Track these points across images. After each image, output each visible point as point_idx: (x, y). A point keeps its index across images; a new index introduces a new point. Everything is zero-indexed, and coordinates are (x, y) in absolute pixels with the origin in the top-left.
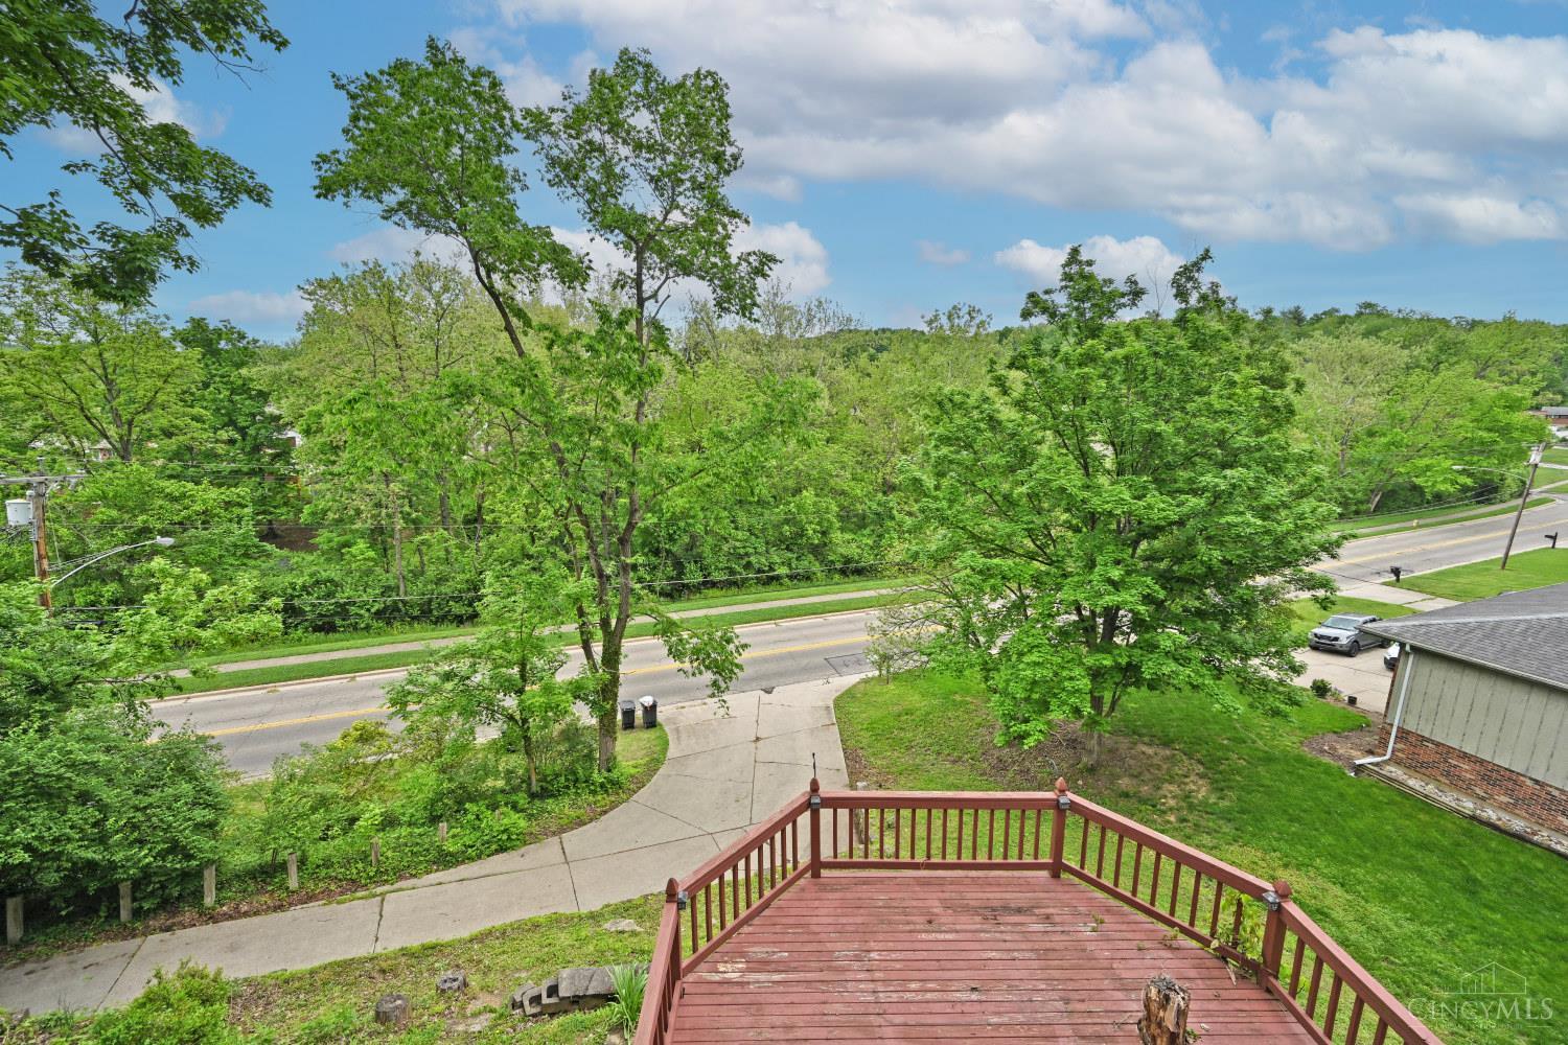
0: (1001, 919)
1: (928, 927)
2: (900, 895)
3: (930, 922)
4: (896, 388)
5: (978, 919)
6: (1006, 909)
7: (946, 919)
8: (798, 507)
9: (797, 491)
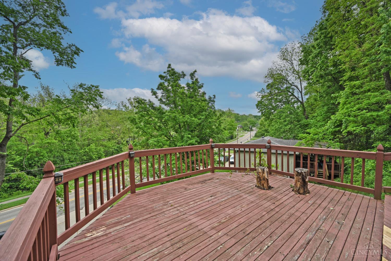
0: (206, 182)
1: (185, 190)
2: (170, 187)
3: (186, 189)
4: (120, 116)
5: (200, 184)
6: (206, 180)
7: (190, 187)
8: (89, 149)
9: (89, 145)
